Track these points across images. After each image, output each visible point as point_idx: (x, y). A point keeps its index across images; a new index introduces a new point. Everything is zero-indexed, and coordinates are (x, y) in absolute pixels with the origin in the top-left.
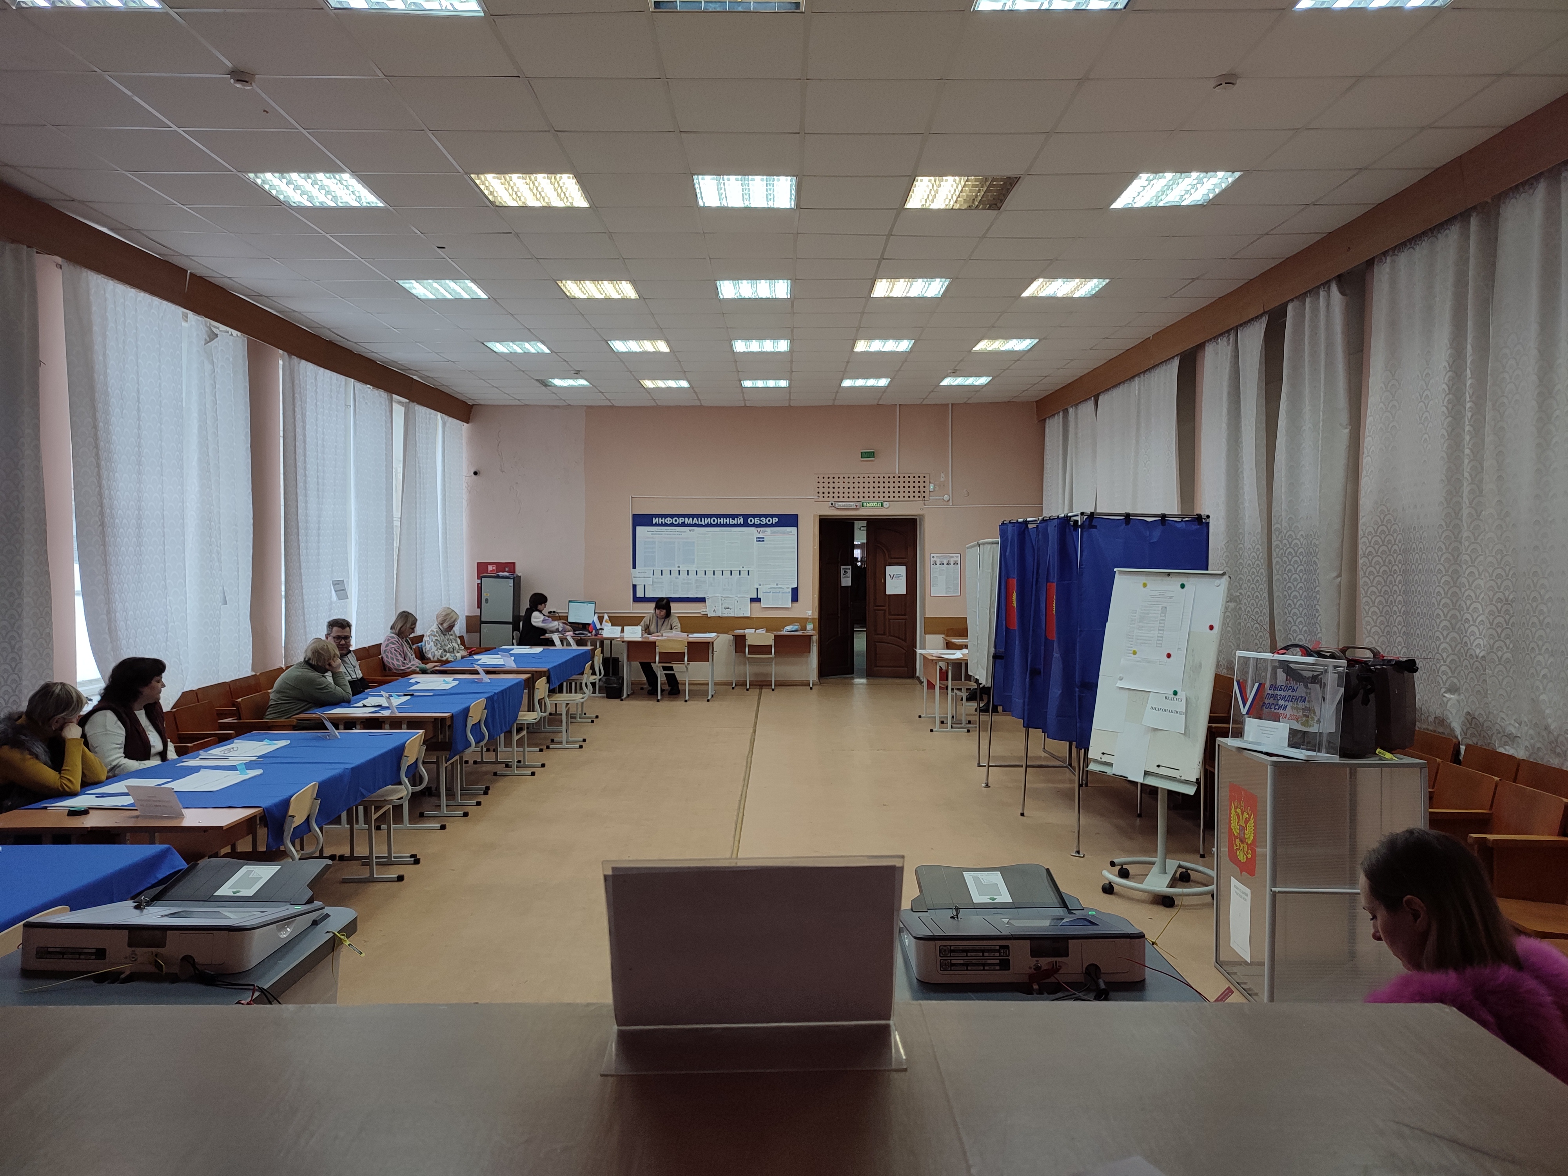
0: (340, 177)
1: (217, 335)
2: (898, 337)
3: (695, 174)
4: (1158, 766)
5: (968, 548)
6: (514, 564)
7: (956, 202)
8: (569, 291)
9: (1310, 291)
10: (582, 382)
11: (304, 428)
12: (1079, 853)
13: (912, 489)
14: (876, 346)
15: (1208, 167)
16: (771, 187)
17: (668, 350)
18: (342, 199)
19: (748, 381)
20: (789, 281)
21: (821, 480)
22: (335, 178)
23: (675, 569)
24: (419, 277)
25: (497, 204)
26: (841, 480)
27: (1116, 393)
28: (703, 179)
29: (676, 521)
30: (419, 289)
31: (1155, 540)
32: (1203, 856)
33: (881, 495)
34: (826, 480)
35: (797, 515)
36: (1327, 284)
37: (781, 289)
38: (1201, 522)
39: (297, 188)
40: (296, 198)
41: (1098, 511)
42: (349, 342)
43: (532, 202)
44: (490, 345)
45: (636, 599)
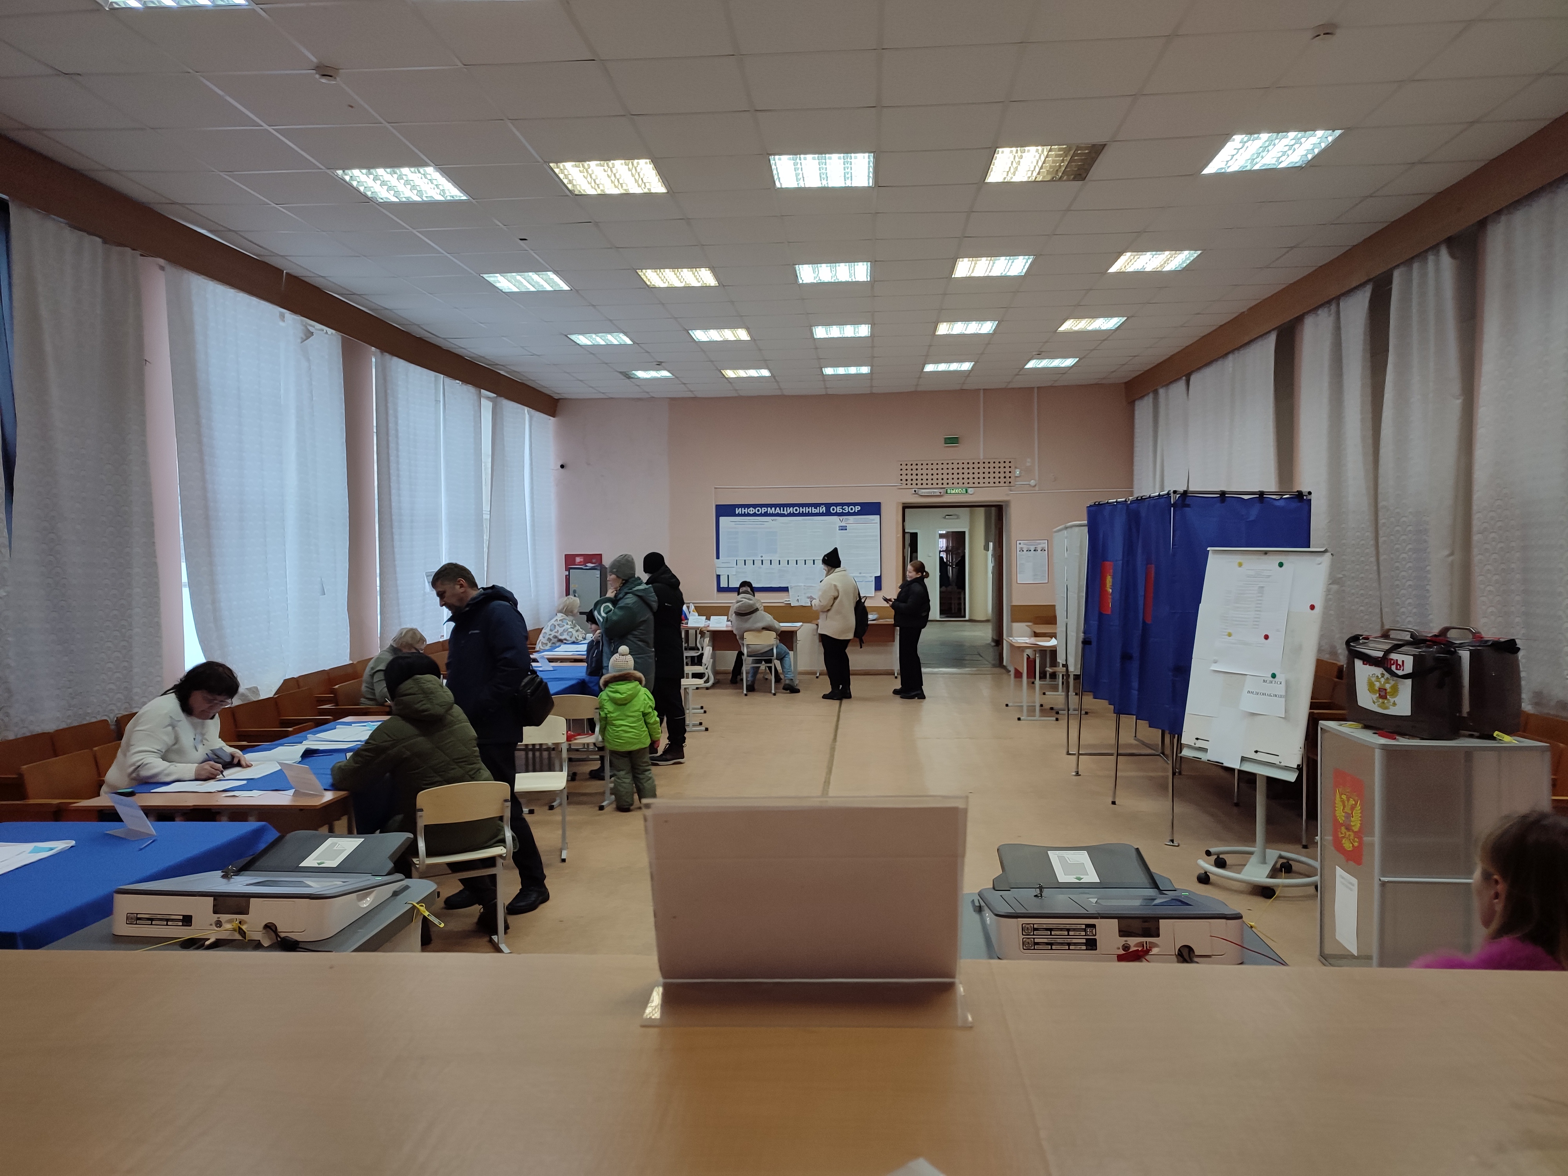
0: (425, 171)
1: (312, 334)
2: (982, 319)
3: (771, 154)
4: (1256, 752)
5: (1056, 532)
6: (601, 555)
7: (1039, 173)
8: (649, 280)
9: (1417, 256)
10: (665, 374)
11: (396, 423)
12: (1173, 842)
13: (997, 475)
14: (959, 328)
15: (1307, 126)
16: (849, 165)
17: (749, 339)
18: (426, 193)
19: (829, 369)
20: (869, 263)
21: (904, 467)
22: (419, 172)
23: (758, 559)
24: (503, 271)
25: (577, 193)
26: (925, 467)
27: (1208, 372)
28: (780, 159)
29: (758, 511)
30: (504, 282)
31: (1252, 518)
32: (1305, 847)
33: (966, 481)
34: (909, 467)
35: (879, 504)
36: (1435, 248)
37: (861, 272)
38: (1302, 500)
39: (383, 183)
40: (383, 194)
41: (1191, 489)
42: (438, 339)
43: (611, 190)
44: (573, 337)
45: (720, 589)
